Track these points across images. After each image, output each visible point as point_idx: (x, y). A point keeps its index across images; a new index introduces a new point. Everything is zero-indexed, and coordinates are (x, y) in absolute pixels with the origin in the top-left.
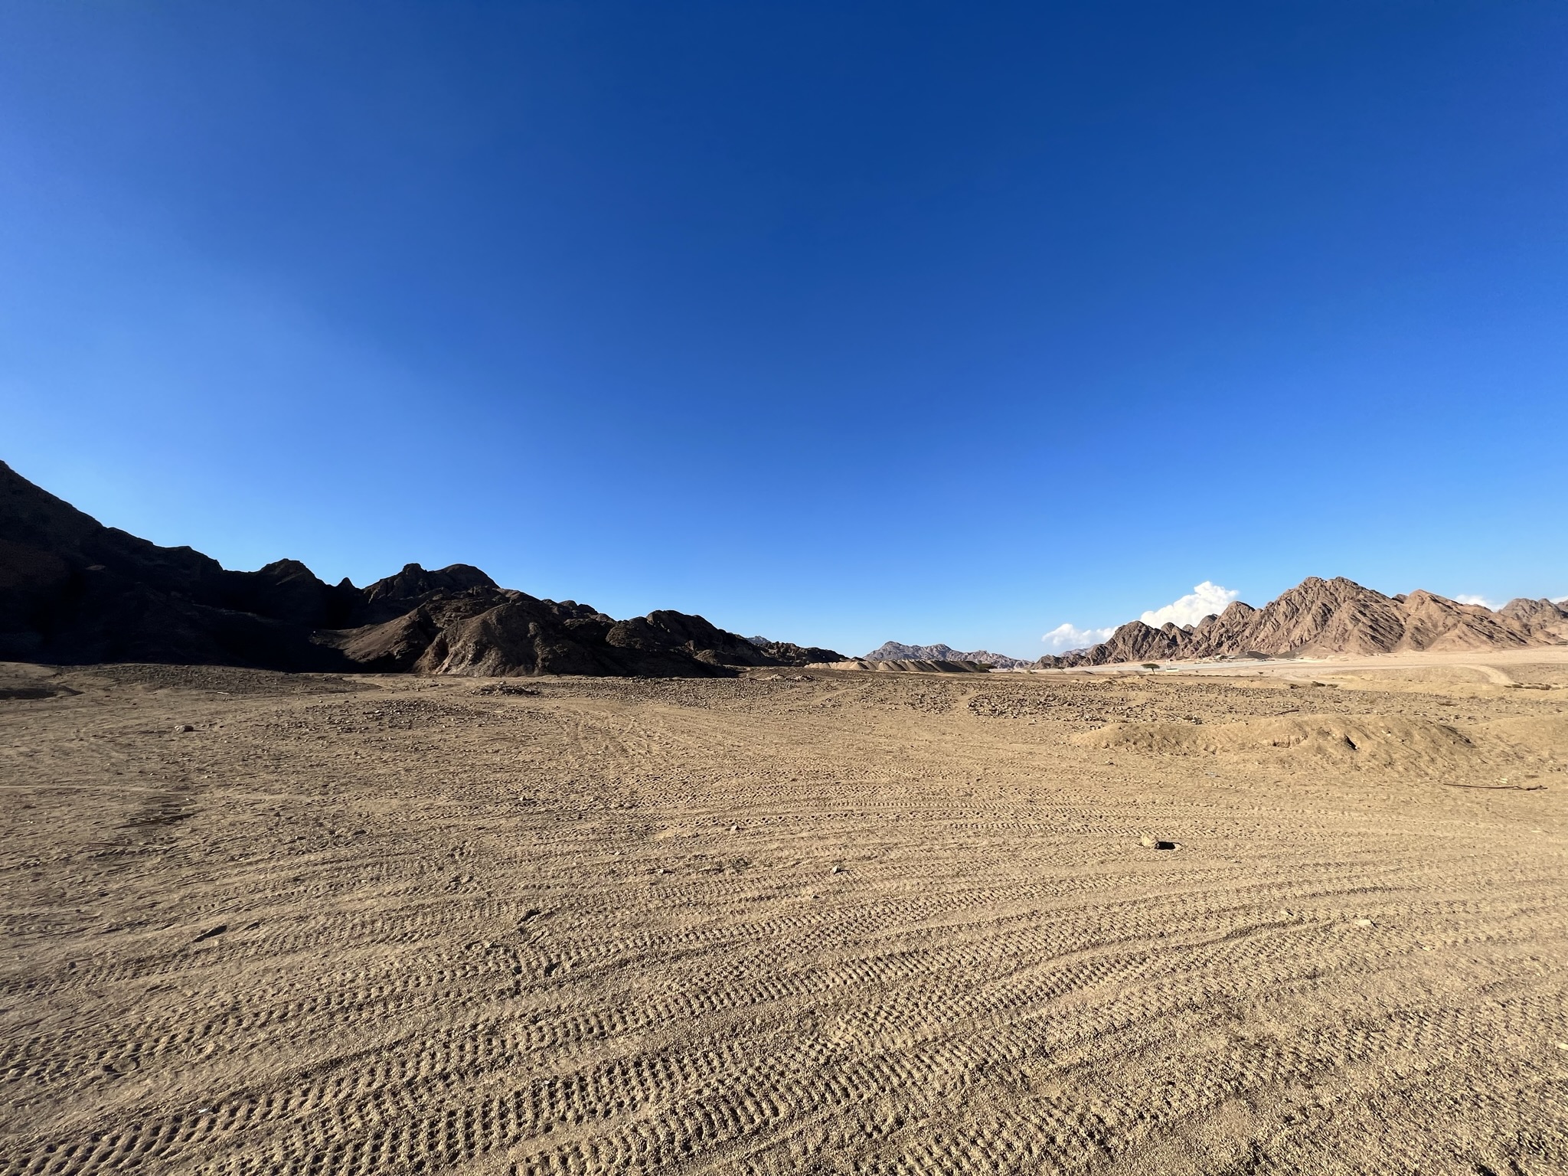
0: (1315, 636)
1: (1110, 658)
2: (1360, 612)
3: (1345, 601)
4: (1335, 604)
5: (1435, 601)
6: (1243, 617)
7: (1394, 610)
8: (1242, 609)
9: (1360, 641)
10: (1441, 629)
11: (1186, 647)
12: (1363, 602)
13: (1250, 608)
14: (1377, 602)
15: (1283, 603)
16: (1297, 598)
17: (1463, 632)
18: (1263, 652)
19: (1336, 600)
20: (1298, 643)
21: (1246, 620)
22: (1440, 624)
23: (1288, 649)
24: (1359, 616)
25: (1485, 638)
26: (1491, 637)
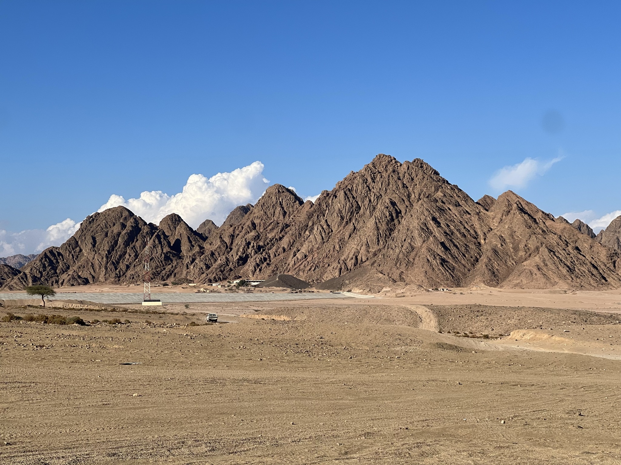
0: (375, 254)
1: (65, 276)
2: (434, 219)
3: (419, 199)
4: (407, 203)
5: (522, 210)
6: (285, 213)
7: (475, 219)
8: (286, 199)
9: (427, 267)
10: (522, 253)
11: (193, 260)
12: (440, 204)
13: (297, 198)
14: (457, 205)
15: (341, 195)
16: (360, 187)
17: (544, 261)
18: (302, 277)
19: (409, 196)
20: (350, 264)
21: (287, 220)
22: (521, 246)
23: (337, 274)
24: (432, 224)
25: (564, 271)
26: (571, 270)
